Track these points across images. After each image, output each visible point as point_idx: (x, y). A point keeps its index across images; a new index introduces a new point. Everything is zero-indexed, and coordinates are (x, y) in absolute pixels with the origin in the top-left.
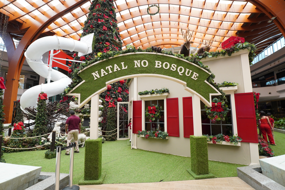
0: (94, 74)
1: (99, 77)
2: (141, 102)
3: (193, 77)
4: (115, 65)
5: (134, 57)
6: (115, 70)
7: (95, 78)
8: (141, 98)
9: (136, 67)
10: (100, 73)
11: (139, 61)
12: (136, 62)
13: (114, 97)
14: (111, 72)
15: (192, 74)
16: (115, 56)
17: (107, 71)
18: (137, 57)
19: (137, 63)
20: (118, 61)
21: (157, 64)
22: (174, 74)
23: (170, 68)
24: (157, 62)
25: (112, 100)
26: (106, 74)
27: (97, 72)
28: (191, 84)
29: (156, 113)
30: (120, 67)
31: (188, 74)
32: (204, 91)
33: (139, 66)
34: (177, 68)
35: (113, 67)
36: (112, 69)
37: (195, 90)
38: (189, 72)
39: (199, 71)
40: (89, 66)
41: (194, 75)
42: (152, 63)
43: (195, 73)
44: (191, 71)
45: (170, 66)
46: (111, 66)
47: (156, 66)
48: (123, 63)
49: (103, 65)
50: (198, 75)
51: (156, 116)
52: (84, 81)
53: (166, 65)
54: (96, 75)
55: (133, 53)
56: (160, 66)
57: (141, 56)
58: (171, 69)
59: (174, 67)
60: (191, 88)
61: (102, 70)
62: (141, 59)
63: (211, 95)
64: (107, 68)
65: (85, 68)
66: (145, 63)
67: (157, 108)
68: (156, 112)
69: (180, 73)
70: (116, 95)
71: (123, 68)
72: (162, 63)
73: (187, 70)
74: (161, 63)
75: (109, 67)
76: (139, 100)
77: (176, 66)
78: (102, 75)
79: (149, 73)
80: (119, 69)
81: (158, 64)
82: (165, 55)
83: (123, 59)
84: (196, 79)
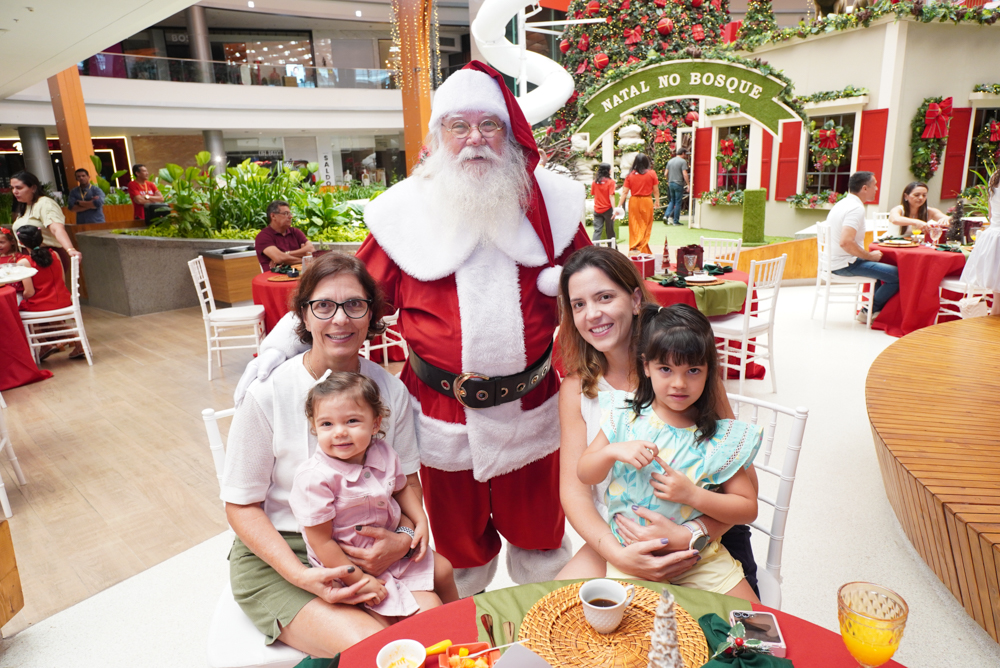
0: (604, 103)
1: (611, 107)
2: (710, 129)
3: (751, 95)
4: (633, 87)
5: (659, 71)
6: (632, 95)
7: (607, 110)
8: (712, 122)
9: (661, 86)
10: (612, 102)
11: (666, 77)
12: (661, 78)
13: (675, 114)
14: (626, 98)
15: (751, 87)
16: (631, 73)
17: (622, 97)
18: (663, 70)
19: (663, 81)
20: (635, 79)
21: (693, 78)
22: (721, 92)
23: (714, 82)
24: (693, 74)
25: (671, 122)
26: (621, 101)
27: (608, 100)
28: (747, 104)
29: (734, 154)
30: (640, 89)
31: (744, 89)
32: (770, 116)
33: (666, 85)
34: (725, 81)
35: (630, 90)
36: (628, 94)
37: (754, 116)
38: (746, 85)
39: (763, 81)
40: (598, 93)
41: (754, 91)
42: (685, 78)
43: (756, 86)
44: (749, 84)
45: (715, 79)
46: (626, 90)
47: (692, 83)
48: (642, 83)
49: (615, 89)
50: (761, 89)
51: (735, 160)
52: (592, 115)
53: (708, 79)
54: (607, 105)
55: (657, 65)
56: (699, 82)
57: (670, 69)
58: (716, 84)
59: (720, 80)
60: (748, 113)
61: (615, 97)
62: (669, 74)
63: (781, 122)
64: (621, 93)
65: (593, 96)
66: (675, 79)
67: (736, 144)
68: (733, 151)
69: (731, 90)
70: (681, 108)
71: (644, 90)
72: (702, 75)
73: (743, 82)
74: (699, 75)
75: (623, 92)
76: (708, 126)
77: (724, 77)
78: (616, 104)
79: (681, 94)
80: (638, 93)
81: (695, 78)
82: (707, 60)
83: (644, 76)
84: (756, 97)
